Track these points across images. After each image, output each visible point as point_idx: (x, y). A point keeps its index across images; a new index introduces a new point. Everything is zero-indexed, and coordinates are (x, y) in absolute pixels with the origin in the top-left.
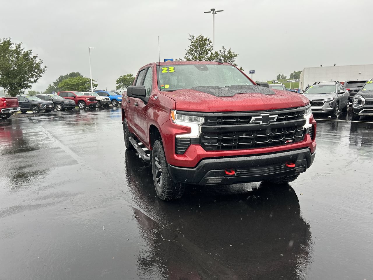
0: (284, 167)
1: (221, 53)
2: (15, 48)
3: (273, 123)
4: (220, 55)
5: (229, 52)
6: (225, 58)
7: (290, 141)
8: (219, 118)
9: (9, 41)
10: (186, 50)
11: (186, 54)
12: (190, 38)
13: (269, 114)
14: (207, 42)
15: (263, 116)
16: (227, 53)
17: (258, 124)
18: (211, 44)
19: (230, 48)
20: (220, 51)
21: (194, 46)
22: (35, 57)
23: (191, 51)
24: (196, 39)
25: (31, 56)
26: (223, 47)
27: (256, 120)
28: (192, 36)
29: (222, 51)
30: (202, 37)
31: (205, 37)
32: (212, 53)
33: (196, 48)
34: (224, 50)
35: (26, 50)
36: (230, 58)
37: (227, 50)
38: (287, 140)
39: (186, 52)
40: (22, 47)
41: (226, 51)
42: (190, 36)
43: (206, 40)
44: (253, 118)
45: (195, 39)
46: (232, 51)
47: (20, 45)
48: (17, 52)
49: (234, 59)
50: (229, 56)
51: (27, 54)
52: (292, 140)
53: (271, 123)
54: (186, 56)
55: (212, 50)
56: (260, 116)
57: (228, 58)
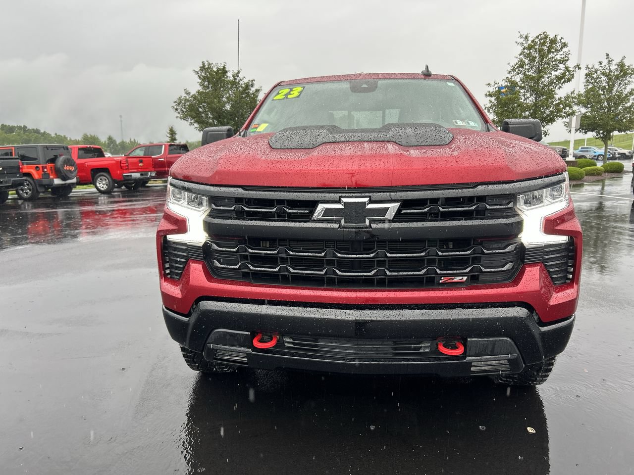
0: (427, 350)
1: (601, 68)
2: (232, 78)
3: (380, 226)
4: (598, 72)
5: (621, 65)
6: (610, 79)
7: (457, 279)
8: (239, 200)
9: (224, 67)
10: (509, 64)
11: (510, 72)
12: (522, 40)
13: (366, 200)
14: (558, 46)
15: (346, 204)
16: (616, 67)
17: (336, 226)
18: (565, 49)
19: (624, 57)
20: (600, 63)
21: (528, 56)
22: (257, 91)
23: (521, 65)
24: (533, 41)
25: (253, 90)
26: (607, 55)
27: (327, 212)
28: (524, 36)
29: (605, 62)
30: (546, 37)
31: (551, 36)
32: (567, 68)
33: (533, 60)
34: (609, 61)
35: (246, 81)
36: (622, 76)
37: (617, 60)
38: (444, 275)
39: (510, 69)
40: (241, 76)
41: (614, 63)
42: (521, 37)
43: (553, 42)
44: (321, 207)
45: (530, 42)
46: (627, 63)
47: (239, 72)
48: (234, 83)
49: (631, 80)
50: (620, 73)
51: (248, 86)
52: (465, 278)
53: (374, 226)
54: (510, 77)
55: (568, 60)
56: (339, 202)
57: (617, 77)
